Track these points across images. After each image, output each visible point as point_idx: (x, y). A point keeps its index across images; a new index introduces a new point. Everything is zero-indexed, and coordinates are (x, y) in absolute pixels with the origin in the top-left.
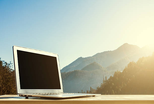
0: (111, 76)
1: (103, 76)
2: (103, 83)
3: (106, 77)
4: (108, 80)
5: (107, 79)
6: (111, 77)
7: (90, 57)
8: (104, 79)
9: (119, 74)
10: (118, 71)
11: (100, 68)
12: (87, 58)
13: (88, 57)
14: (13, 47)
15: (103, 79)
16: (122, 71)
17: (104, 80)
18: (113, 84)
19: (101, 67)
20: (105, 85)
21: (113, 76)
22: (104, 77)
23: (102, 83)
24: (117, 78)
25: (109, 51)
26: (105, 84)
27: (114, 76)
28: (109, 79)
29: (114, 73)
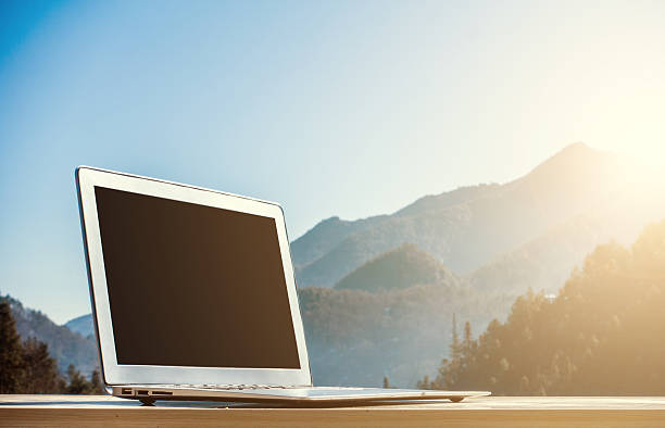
0: (495, 321)
1: (454, 322)
2: (450, 360)
3: (467, 324)
4: (479, 344)
5: (476, 336)
6: (494, 328)
7: (384, 217)
8: (455, 336)
9: (538, 309)
10: (530, 294)
11: (438, 276)
12: (365, 221)
13: (370, 218)
14: (77, 171)
15: (451, 335)
16: (552, 296)
17: (455, 341)
18: (505, 363)
19: (442, 273)
20: (461, 367)
21: (503, 319)
22: (457, 325)
23: (446, 357)
24: (527, 330)
25: (488, 183)
26: (462, 361)
27: (509, 319)
28: (484, 338)
29: (510, 304)
